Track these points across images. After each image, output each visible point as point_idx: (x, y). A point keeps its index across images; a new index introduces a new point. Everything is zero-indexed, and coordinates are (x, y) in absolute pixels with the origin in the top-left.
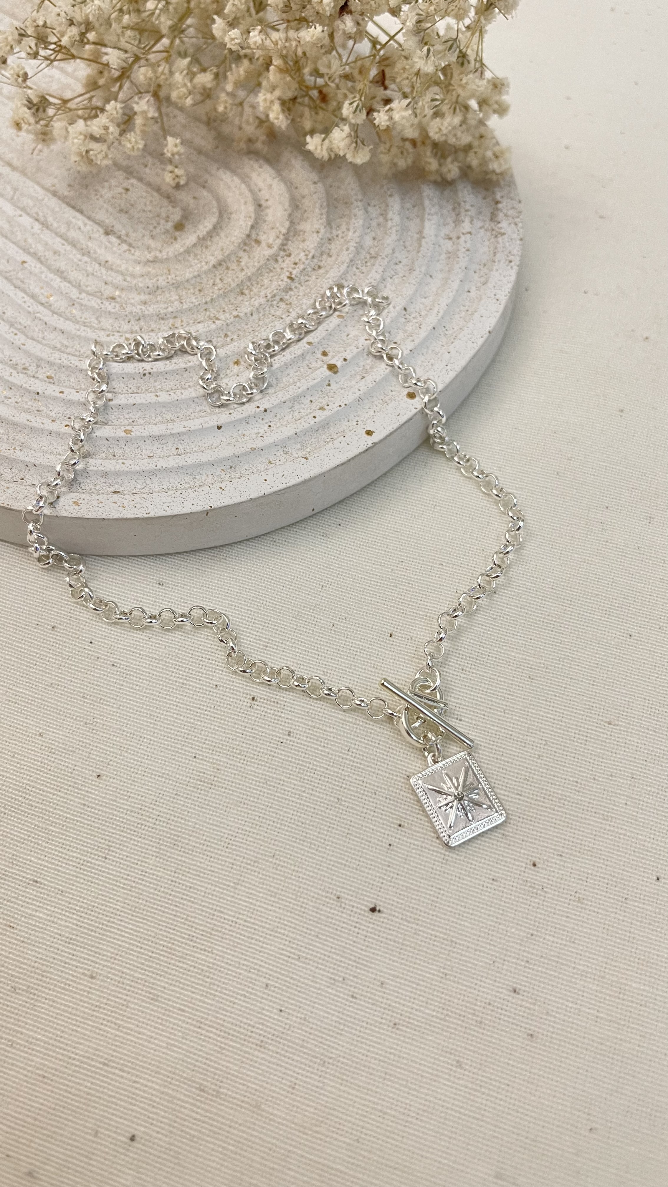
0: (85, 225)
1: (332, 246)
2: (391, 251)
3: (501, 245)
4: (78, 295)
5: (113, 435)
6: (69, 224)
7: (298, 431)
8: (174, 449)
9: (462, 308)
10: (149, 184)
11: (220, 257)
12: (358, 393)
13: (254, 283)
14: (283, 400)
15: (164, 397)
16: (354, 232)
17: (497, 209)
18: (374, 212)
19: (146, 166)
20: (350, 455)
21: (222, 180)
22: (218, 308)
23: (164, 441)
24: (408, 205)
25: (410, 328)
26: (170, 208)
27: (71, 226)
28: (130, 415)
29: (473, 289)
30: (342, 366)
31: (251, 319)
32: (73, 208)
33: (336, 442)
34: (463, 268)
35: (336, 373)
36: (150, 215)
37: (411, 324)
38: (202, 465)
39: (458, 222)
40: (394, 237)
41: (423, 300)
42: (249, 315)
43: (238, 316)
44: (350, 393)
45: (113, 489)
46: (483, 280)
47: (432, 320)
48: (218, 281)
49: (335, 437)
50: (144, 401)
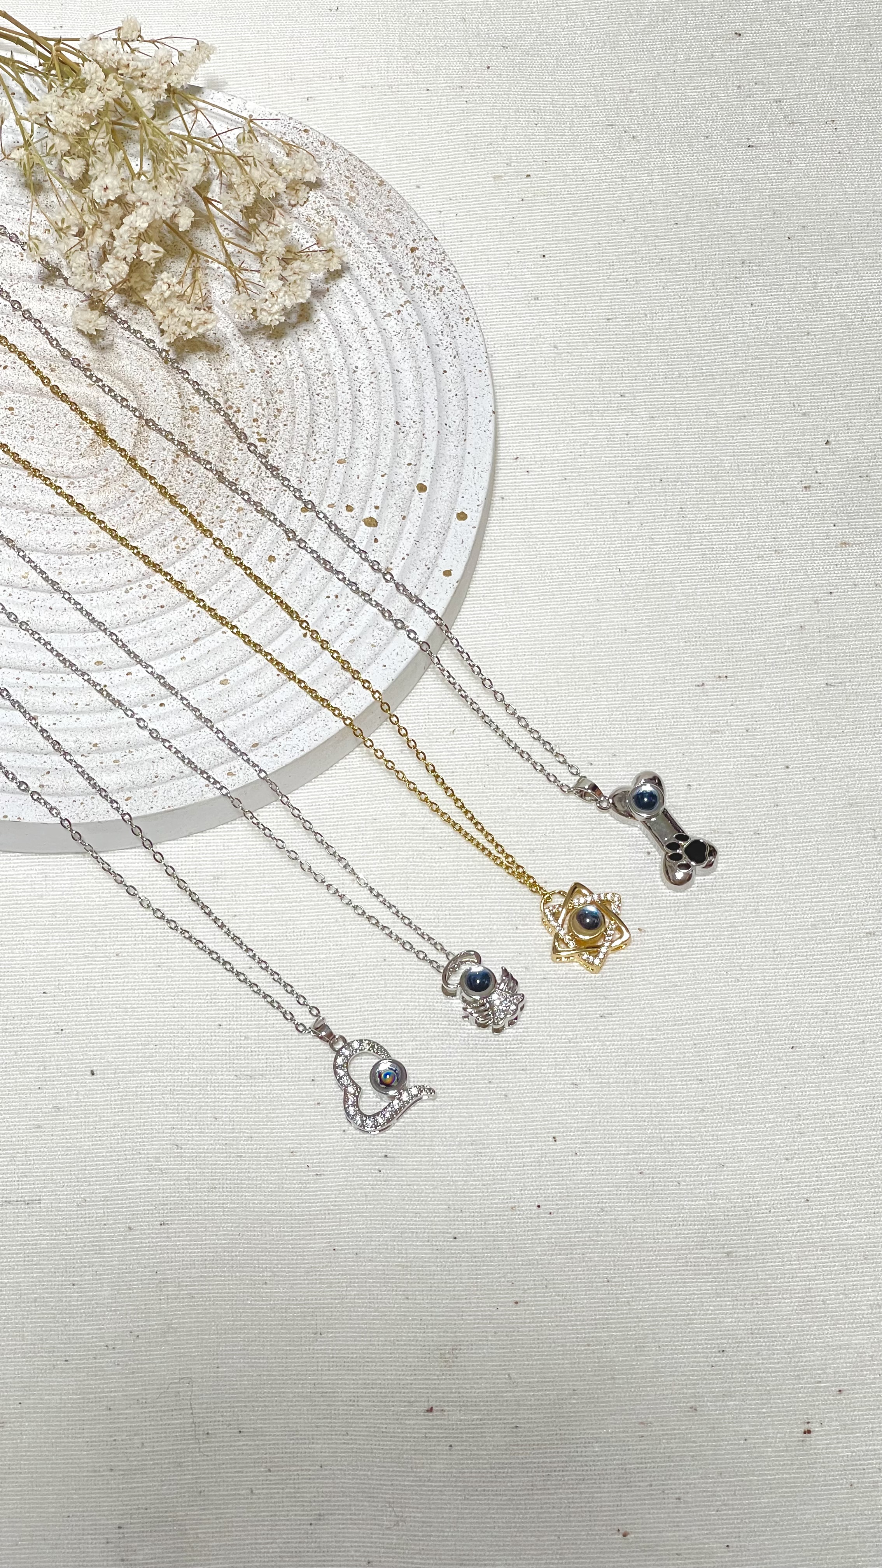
5: (213, 692)
12: (411, 537)
30: (378, 516)
47: (431, 423)
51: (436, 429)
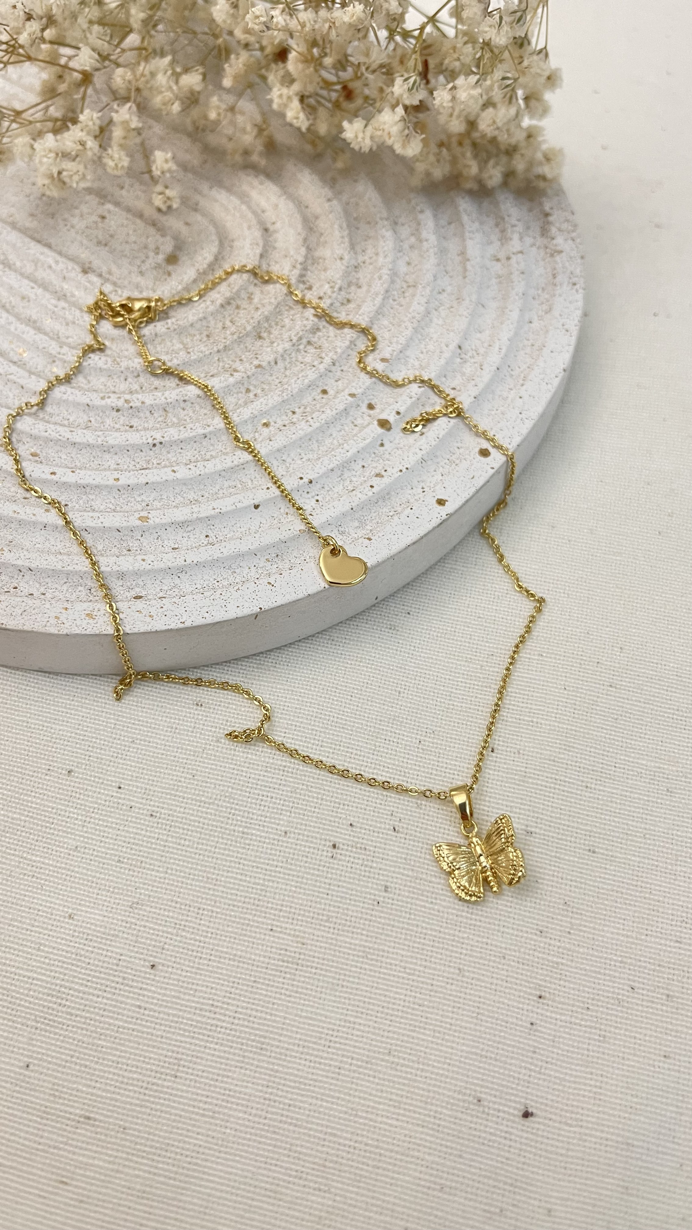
0: (57, 262)
1: (360, 275)
2: (432, 278)
3: (560, 265)
4: (58, 349)
5: (125, 524)
6: (36, 262)
7: (354, 505)
8: (203, 537)
9: (526, 342)
10: (128, 210)
11: (228, 294)
12: (420, 454)
13: (273, 324)
14: (330, 467)
15: (182, 473)
16: (385, 257)
17: (549, 223)
18: (405, 232)
19: (122, 188)
20: (422, 531)
21: (216, 201)
22: (232, 357)
23: (189, 528)
24: (443, 222)
25: (468, 369)
26: (158, 237)
27: (39, 264)
28: (142, 497)
29: (535, 319)
30: (396, 421)
31: (276, 368)
32: (39, 242)
33: (403, 516)
34: (521, 294)
35: (389, 429)
36: (136, 247)
37: (469, 364)
38: (241, 556)
39: (504, 239)
40: (433, 260)
41: (478, 335)
42: (273, 363)
43: (259, 366)
44: (411, 455)
45: (133, 593)
46: (545, 307)
47: (494, 358)
48: (228, 323)
49: (399, 509)
50: (159, 479)
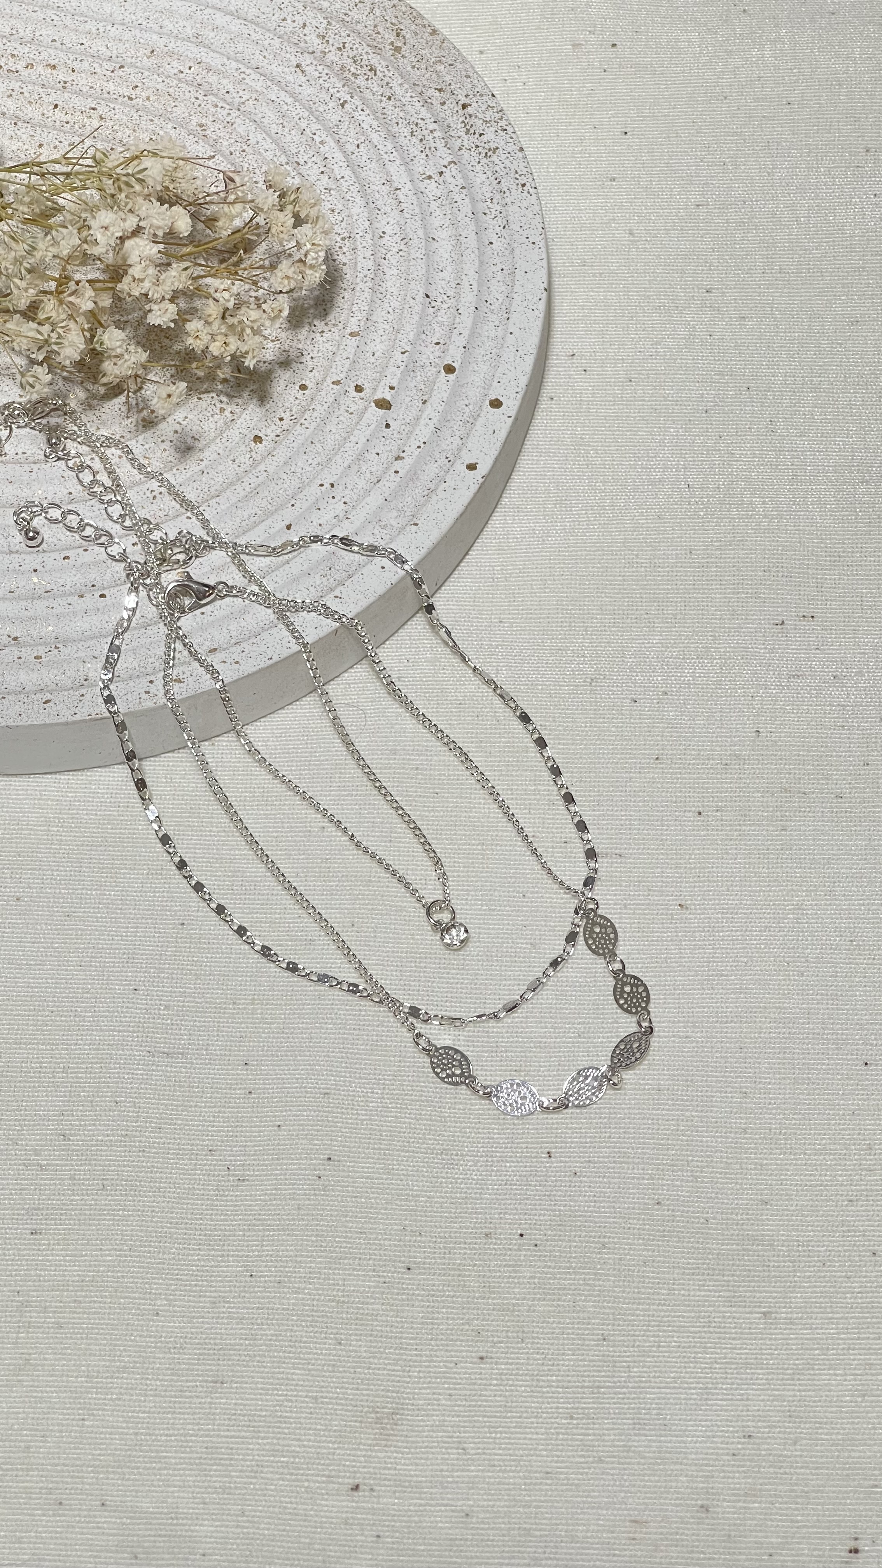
7: (386, 495)
12: (431, 424)
14: (346, 465)
20: (465, 501)
30: (393, 397)
33: (439, 492)
35: (389, 408)
41: (441, 275)
44: (423, 428)
47: (469, 298)
51: (474, 305)
